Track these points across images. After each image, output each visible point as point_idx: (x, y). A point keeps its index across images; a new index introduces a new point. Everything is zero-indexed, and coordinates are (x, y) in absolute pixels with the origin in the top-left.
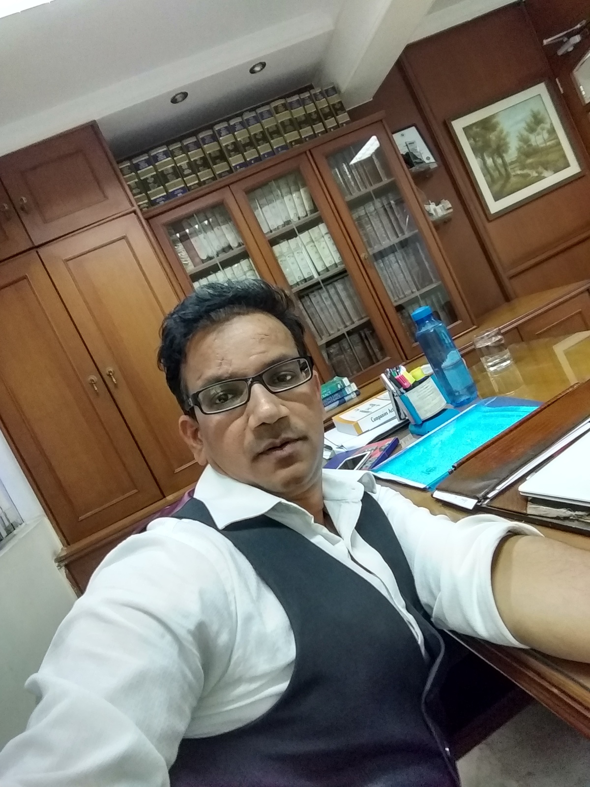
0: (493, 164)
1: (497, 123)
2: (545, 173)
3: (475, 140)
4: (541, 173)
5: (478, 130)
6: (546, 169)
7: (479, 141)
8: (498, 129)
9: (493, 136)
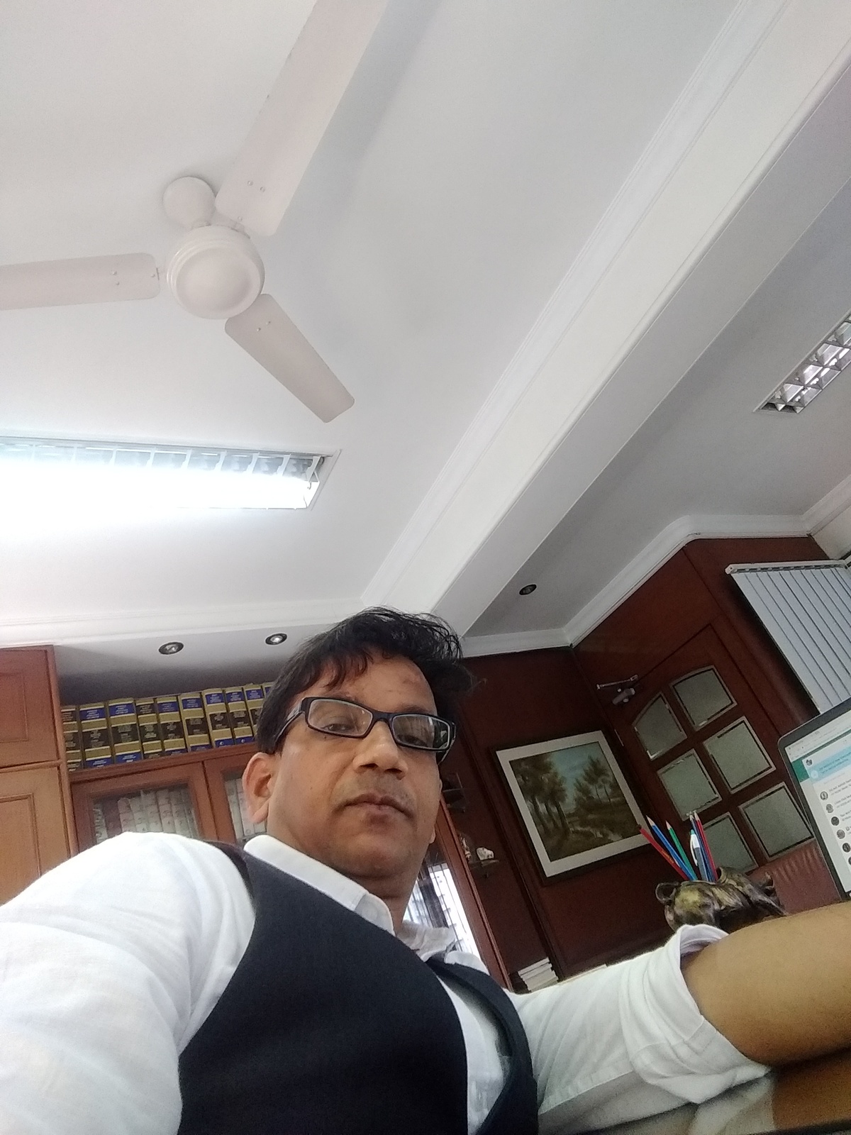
0: (546, 812)
1: (550, 764)
2: (612, 836)
3: (524, 778)
4: (607, 835)
6: (612, 831)
7: (528, 781)
8: (552, 771)
9: (545, 778)
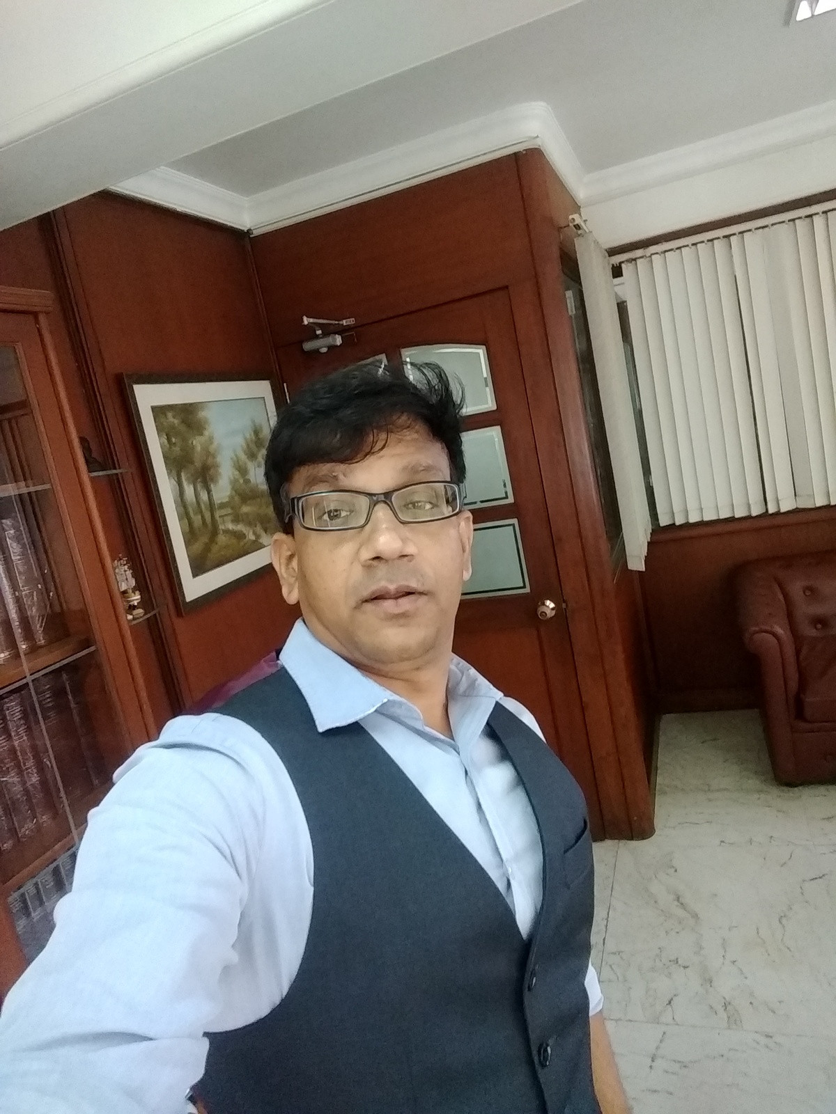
1: (206, 421)
3: (169, 440)
5: (176, 421)
6: (265, 531)
7: (175, 443)
8: (206, 433)
